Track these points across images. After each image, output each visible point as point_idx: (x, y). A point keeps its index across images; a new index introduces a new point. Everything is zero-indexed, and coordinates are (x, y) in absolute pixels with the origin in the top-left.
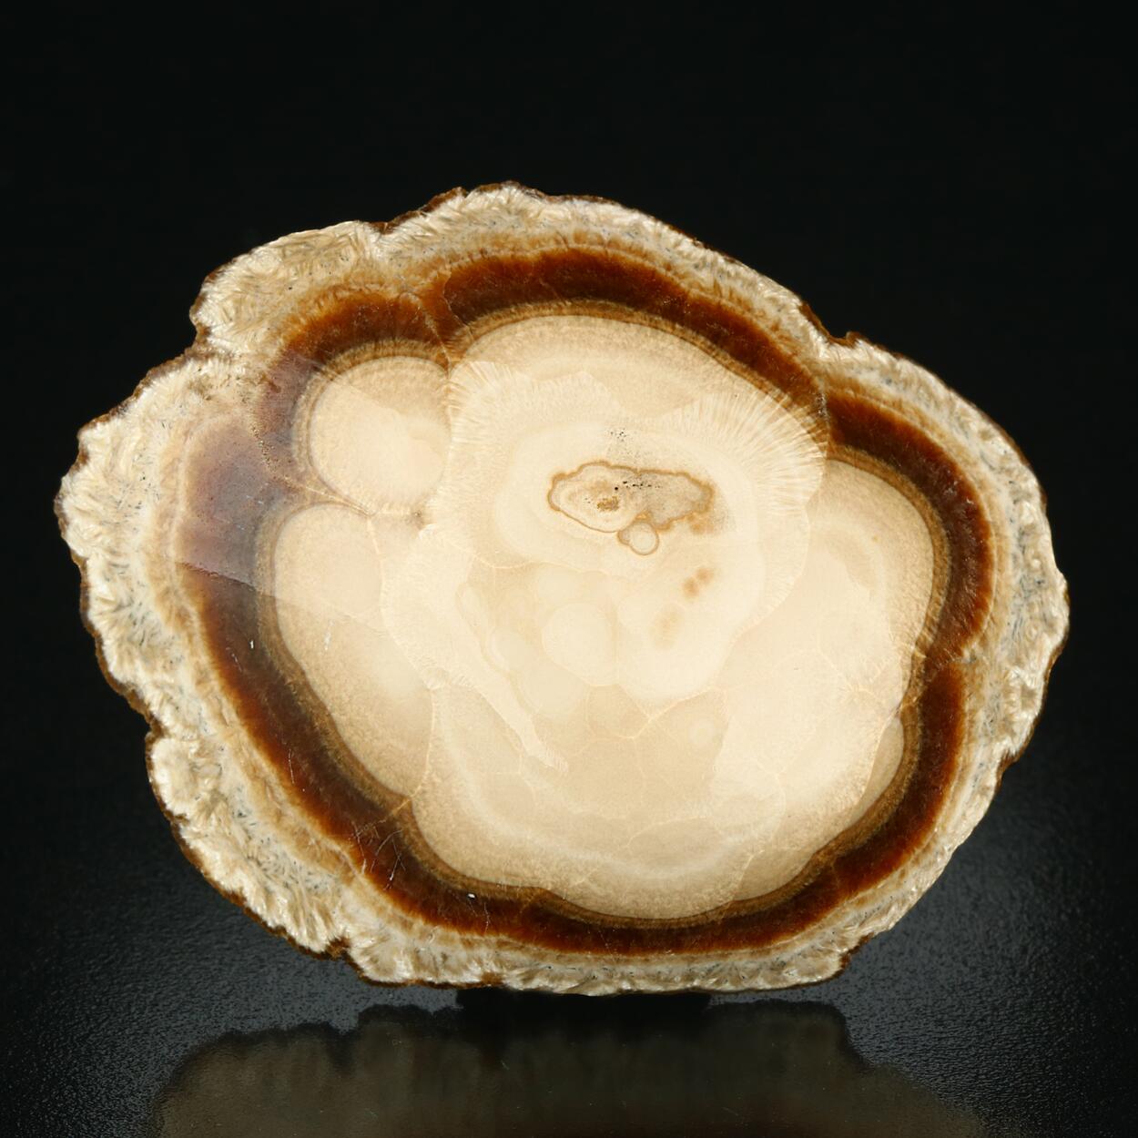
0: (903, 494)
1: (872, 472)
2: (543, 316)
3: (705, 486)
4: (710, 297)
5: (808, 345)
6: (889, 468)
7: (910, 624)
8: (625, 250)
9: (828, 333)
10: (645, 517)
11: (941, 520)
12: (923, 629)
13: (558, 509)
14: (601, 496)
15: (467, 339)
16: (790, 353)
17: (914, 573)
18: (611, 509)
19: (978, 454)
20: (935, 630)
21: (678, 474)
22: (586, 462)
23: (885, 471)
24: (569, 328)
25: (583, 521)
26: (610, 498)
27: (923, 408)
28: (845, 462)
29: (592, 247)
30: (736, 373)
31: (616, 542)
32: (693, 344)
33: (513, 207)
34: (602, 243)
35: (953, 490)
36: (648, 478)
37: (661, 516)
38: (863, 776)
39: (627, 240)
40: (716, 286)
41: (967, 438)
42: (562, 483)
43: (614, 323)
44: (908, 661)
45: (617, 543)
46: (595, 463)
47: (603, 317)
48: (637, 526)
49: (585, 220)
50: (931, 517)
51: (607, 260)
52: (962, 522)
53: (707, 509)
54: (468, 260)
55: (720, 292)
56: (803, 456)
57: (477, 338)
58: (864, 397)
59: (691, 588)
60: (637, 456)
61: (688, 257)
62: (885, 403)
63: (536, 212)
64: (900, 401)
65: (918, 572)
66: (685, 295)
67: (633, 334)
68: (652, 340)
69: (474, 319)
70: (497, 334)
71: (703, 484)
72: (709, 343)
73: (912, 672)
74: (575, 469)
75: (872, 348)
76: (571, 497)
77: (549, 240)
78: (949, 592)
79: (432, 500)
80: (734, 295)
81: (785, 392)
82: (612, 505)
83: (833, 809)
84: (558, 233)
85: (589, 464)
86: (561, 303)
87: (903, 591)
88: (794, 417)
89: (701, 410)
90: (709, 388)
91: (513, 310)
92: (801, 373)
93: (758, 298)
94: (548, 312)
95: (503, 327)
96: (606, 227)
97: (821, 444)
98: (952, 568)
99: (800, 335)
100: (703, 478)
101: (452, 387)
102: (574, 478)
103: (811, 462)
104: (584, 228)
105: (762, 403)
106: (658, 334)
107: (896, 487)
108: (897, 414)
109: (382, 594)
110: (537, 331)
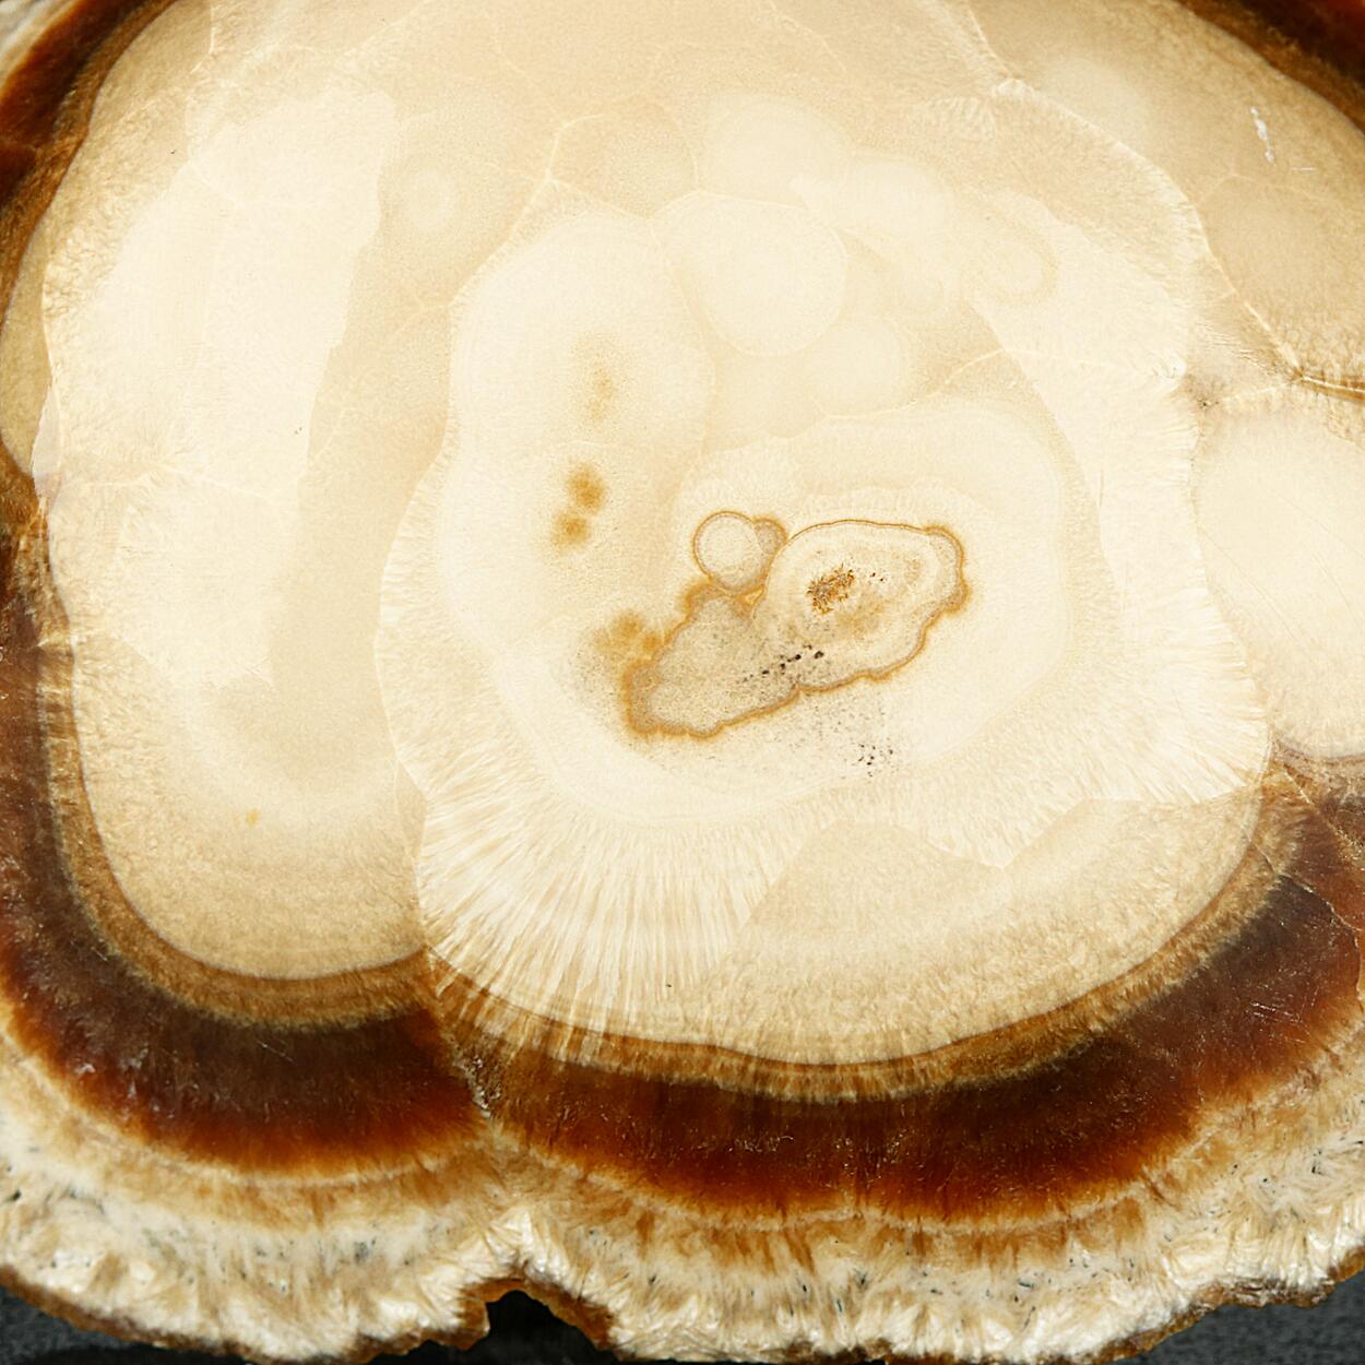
0: (232, 975)
1: (319, 983)
2: (1136, 969)
3: (652, 731)
4: (809, 1217)
5: (563, 1226)
6: (285, 1019)
7: (102, 685)
8: (1026, 1236)
9: (530, 1294)
10: (747, 598)
11: (131, 972)
12: (69, 698)
13: (931, 530)
14: (855, 600)
15: (1270, 840)
16: (594, 1178)
17: (140, 804)
18: (822, 582)
19: (109, 1206)
20: (44, 717)
21: (719, 729)
22: (919, 660)
23: (292, 1007)
24: (1073, 962)
25: (869, 528)
26: (835, 605)
27: (266, 1238)
28: (384, 970)
29: (1093, 1206)
30: (687, 1046)
31: (784, 517)
32: (803, 1067)
33: (1290, 1230)
34: (1078, 1226)
35: (131, 1069)
36: (778, 688)
37: (716, 613)
38: (58, 323)
39: (1030, 1267)
40: (804, 1256)
41: (147, 1232)
42: (948, 591)
43: (985, 1027)
44: (72, 605)
45: (779, 513)
46: (898, 666)
47: (1011, 1027)
48: (751, 572)
49: (1134, 1274)
50: (153, 965)
51: (1055, 1187)
52: (84, 1006)
53: (627, 682)
54: (1336, 1049)
55: (792, 1246)
56: (477, 922)
57: (1251, 851)
58: (398, 1171)
59: (588, 491)
60: (818, 727)
61: (888, 1298)
62: (351, 1189)
63: (1239, 1242)
64: (319, 1220)
65: (135, 810)
66: (863, 1190)
67: (939, 1016)
68: (892, 1023)
69: (1272, 896)
70: (1214, 882)
71: (659, 735)
72: (771, 1090)
73: (54, 590)
74: (933, 634)
75: (425, 1323)
76: (915, 568)
77: (1189, 1177)
78: (48, 824)
79: (1193, 442)
80: (760, 1254)
81: (568, 1065)
82: (825, 591)
83: (91, 223)
84: (1178, 1208)
85: (909, 659)
86: (1111, 1019)
87: (147, 744)
88: (528, 1013)
89: (728, 902)
90: (732, 969)
91: (1202, 955)
92: (553, 1140)
93: (707, 1286)
94: (1130, 984)
95: (1206, 902)
96: (1083, 1276)
97: (449, 980)
98: (64, 882)
99: (587, 1244)
100: (664, 746)
101: (1257, 711)
102: (927, 613)
103: (453, 918)
104: (1127, 1249)
105: (608, 1003)
106: (886, 1048)
107: (254, 982)
108: (317, 1178)
109: (1199, 226)
110: (1139, 923)
